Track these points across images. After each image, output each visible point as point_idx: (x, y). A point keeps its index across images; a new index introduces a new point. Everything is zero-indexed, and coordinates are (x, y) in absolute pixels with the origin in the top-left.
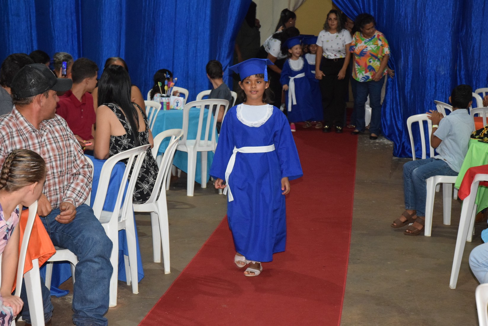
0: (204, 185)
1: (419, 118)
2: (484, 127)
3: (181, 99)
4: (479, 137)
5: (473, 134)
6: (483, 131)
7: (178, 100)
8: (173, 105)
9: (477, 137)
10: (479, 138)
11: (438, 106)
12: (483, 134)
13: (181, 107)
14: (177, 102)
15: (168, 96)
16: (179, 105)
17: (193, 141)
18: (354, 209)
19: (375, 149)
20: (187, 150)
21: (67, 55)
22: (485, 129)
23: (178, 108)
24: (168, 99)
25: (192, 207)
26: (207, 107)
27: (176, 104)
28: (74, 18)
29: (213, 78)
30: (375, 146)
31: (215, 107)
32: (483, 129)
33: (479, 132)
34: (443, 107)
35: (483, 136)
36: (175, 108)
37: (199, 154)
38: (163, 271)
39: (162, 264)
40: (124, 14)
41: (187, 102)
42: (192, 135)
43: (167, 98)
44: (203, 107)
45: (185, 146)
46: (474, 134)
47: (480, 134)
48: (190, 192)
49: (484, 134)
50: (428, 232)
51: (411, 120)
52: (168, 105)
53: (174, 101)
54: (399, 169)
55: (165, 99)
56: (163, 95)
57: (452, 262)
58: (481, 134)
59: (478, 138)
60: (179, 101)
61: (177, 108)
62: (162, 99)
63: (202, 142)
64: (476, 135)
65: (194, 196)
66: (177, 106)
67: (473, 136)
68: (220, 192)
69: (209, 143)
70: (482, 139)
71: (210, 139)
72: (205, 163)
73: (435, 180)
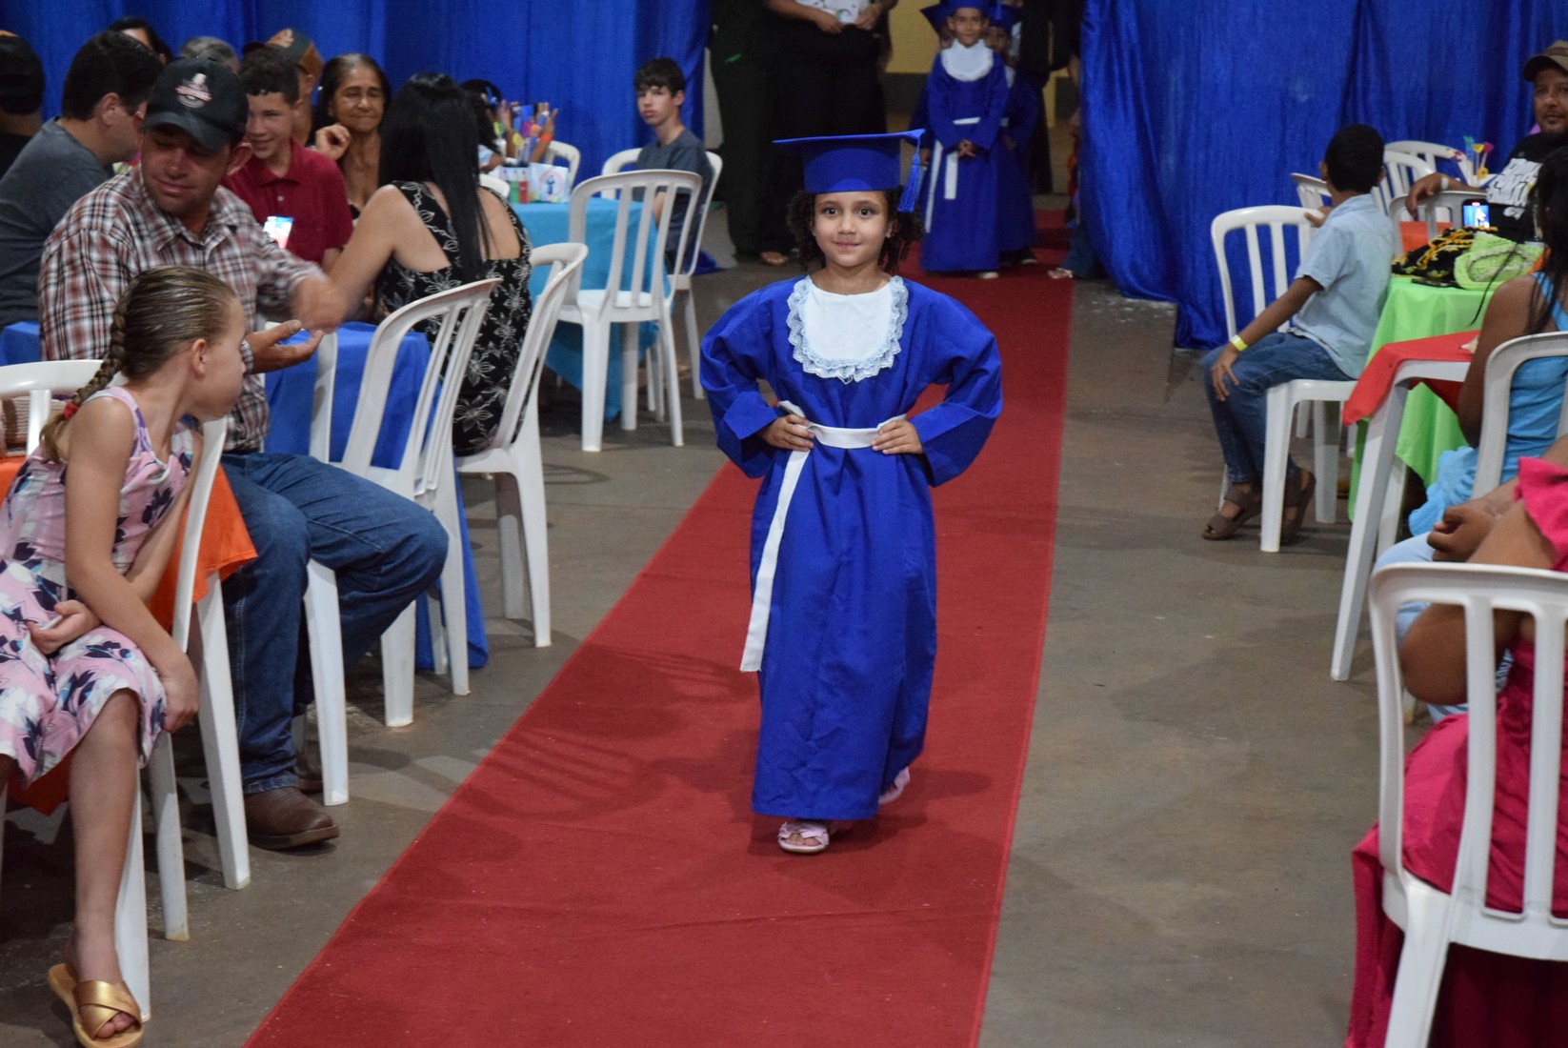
0: (630, 422)
1: (1246, 217)
2: (1430, 243)
3: (561, 170)
4: (1416, 270)
5: (1398, 264)
6: (1427, 254)
7: (552, 176)
8: (538, 189)
9: (1409, 269)
10: (1415, 273)
11: (1302, 189)
12: (1425, 262)
13: (560, 196)
14: (551, 181)
15: (523, 165)
16: (556, 188)
17: (599, 295)
18: (1063, 482)
19: (1123, 321)
20: (581, 317)
21: (221, 45)
22: (1433, 246)
23: (553, 198)
24: (524, 173)
25: (599, 478)
26: (638, 194)
27: (545, 187)
30: (1123, 315)
32: (1427, 247)
33: (1413, 257)
34: (1316, 190)
35: (1425, 268)
36: (543, 199)
37: (618, 333)
38: (532, 639)
39: (529, 625)
41: (577, 181)
42: (595, 276)
43: (520, 170)
44: (627, 196)
45: (574, 307)
46: (1403, 262)
47: (1418, 263)
48: (592, 439)
49: (1430, 263)
50: (1270, 540)
51: (1221, 225)
52: (523, 188)
53: (541, 179)
54: (1192, 379)
55: (516, 172)
56: (509, 160)
58: (1421, 262)
59: (1413, 274)
60: (555, 178)
61: (546, 197)
62: (505, 172)
63: (624, 298)
64: (1406, 266)
65: (603, 450)
66: (550, 192)
67: (1397, 269)
68: (679, 441)
69: (645, 298)
70: (1423, 277)
71: (646, 286)
72: (632, 357)
73: (1290, 394)
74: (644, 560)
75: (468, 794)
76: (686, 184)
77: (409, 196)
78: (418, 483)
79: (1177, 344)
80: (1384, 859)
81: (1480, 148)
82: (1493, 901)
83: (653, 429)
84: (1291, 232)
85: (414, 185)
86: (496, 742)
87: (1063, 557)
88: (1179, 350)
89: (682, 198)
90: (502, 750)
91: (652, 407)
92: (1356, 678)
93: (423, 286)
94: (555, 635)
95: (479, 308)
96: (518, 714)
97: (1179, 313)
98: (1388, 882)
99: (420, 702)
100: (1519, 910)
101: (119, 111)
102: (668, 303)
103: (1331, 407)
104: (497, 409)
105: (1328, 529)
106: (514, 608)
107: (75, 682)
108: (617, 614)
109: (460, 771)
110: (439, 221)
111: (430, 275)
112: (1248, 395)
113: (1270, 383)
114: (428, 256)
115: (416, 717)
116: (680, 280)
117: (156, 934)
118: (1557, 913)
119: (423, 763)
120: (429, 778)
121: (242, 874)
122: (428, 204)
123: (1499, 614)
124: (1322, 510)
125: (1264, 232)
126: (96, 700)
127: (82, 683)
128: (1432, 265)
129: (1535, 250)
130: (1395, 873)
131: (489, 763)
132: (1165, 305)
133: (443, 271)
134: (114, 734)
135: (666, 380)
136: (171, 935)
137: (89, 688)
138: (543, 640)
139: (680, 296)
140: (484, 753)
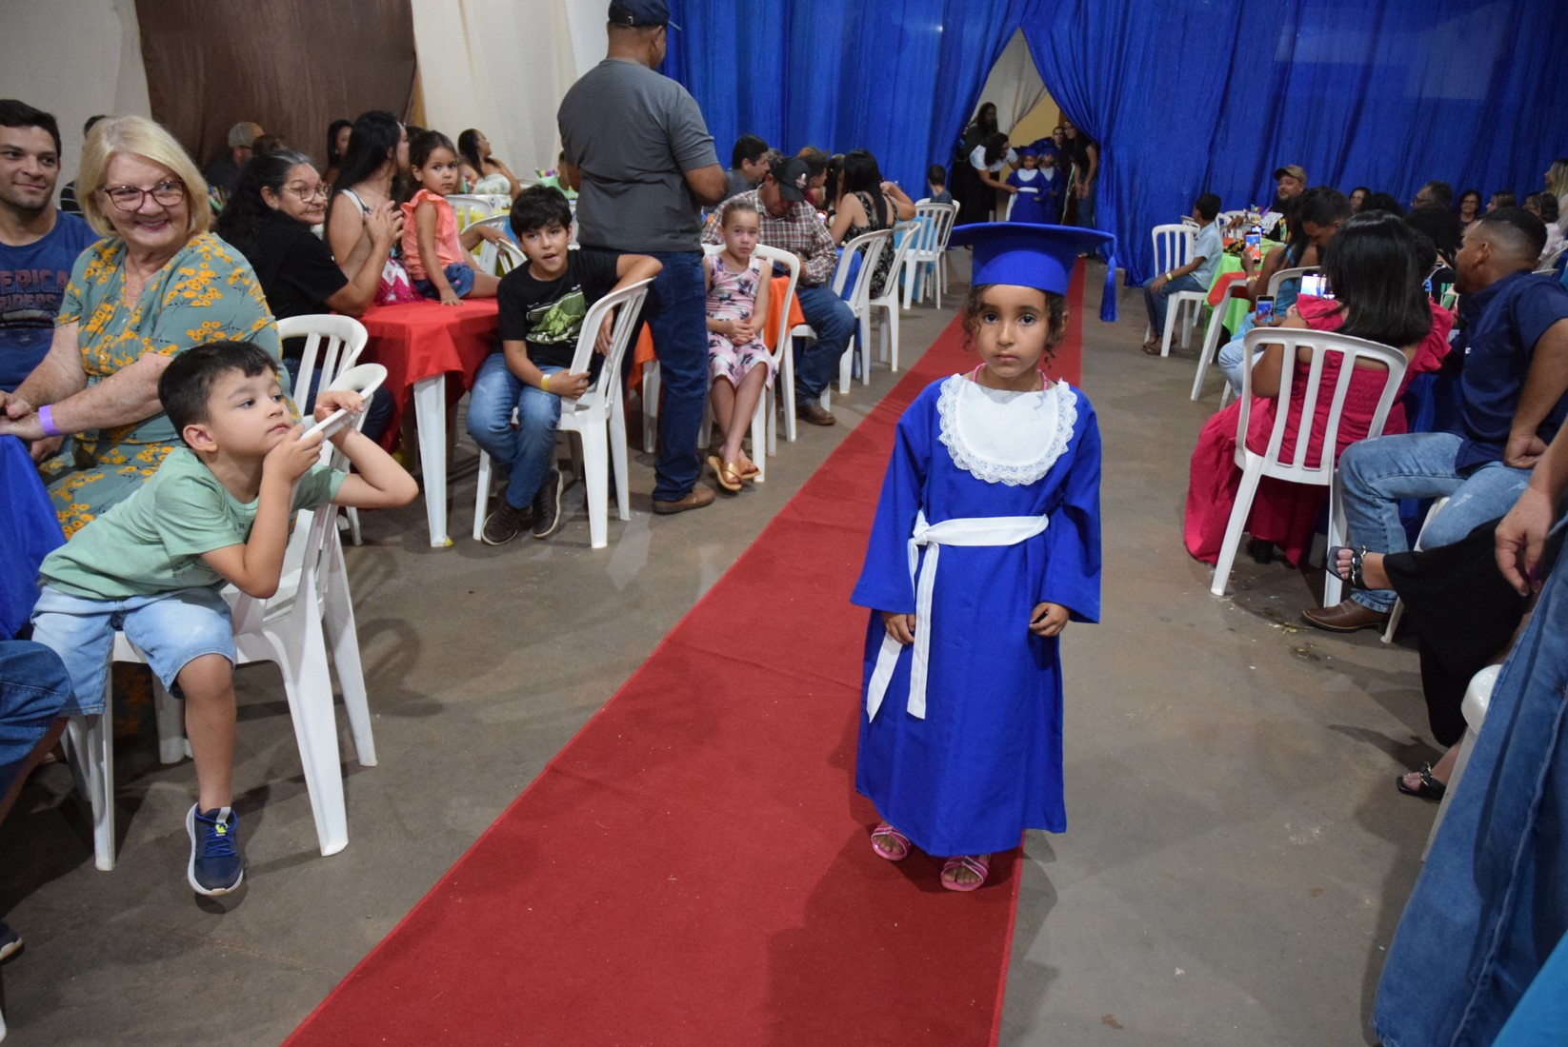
0: (920, 300)
1: (1167, 228)
10: (1232, 252)
11: (1184, 222)
17: (913, 251)
20: (908, 259)
26: (930, 214)
28: (779, 118)
29: (935, 184)
31: (939, 213)
33: (1231, 246)
37: (919, 265)
38: (890, 369)
39: (889, 364)
40: (834, 116)
44: (926, 214)
46: (1226, 247)
48: (907, 305)
50: (1165, 352)
51: (1156, 231)
57: (1194, 380)
63: (922, 252)
67: (1225, 251)
68: (939, 307)
69: (930, 253)
70: (1234, 254)
71: (930, 249)
72: (923, 275)
73: (1178, 296)
74: (931, 343)
75: (872, 417)
76: (949, 210)
77: (859, 197)
78: (856, 305)
79: (1125, 285)
80: (1237, 443)
81: (1256, 209)
82: (1281, 459)
83: (929, 303)
84: (1183, 236)
85: (859, 193)
86: (880, 401)
87: (1085, 353)
88: (1125, 287)
89: (947, 215)
90: (882, 403)
91: (928, 295)
92: (1202, 400)
93: (858, 234)
94: (899, 368)
95: (883, 240)
96: (887, 392)
97: (1127, 272)
98: (1238, 452)
99: (852, 386)
100: (1291, 463)
101: (750, 165)
102: (938, 255)
103: (1193, 303)
104: (883, 284)
105: (1186, 350)
106: (884, 357)
107: (745, 357)
108: (920, 363)
109: (869, 410)
110: (869, 208)
111: (863, 228)
112: (1161, 297)
113: (1172, 292)
114: (863, 222)
115: (851, 392)
116: (942, 248)
117: (766, 455)
118: (1306, 465)
119: (854, 406)
120: (857, 411)
121: (793, 437)
122: (866, 201)
123: (1298, 348)
124: (1185, 344)
125: (1172, 235)
126: (753, 363)
127: (748, 357)
128: (1239, 249)
129: (1280, 245)
130: (1242, 449)
131: (878, 407)
132: (1121, 269)
133: (867, 227)
134: (756, 377)
135: (935, 286)
136: (770, 454)
137: (751, 358)
138: (894, 369)
139: (942, 255)
140: (876, 404)
